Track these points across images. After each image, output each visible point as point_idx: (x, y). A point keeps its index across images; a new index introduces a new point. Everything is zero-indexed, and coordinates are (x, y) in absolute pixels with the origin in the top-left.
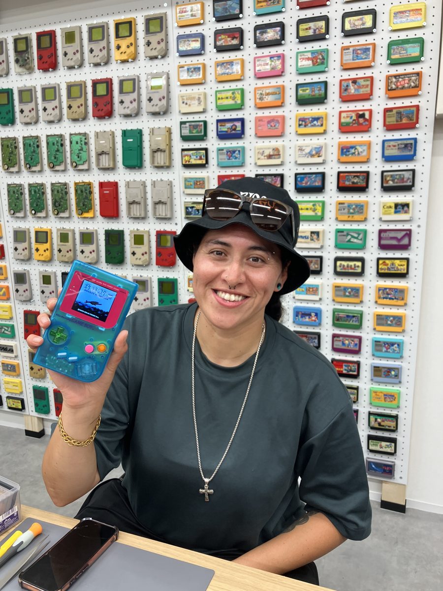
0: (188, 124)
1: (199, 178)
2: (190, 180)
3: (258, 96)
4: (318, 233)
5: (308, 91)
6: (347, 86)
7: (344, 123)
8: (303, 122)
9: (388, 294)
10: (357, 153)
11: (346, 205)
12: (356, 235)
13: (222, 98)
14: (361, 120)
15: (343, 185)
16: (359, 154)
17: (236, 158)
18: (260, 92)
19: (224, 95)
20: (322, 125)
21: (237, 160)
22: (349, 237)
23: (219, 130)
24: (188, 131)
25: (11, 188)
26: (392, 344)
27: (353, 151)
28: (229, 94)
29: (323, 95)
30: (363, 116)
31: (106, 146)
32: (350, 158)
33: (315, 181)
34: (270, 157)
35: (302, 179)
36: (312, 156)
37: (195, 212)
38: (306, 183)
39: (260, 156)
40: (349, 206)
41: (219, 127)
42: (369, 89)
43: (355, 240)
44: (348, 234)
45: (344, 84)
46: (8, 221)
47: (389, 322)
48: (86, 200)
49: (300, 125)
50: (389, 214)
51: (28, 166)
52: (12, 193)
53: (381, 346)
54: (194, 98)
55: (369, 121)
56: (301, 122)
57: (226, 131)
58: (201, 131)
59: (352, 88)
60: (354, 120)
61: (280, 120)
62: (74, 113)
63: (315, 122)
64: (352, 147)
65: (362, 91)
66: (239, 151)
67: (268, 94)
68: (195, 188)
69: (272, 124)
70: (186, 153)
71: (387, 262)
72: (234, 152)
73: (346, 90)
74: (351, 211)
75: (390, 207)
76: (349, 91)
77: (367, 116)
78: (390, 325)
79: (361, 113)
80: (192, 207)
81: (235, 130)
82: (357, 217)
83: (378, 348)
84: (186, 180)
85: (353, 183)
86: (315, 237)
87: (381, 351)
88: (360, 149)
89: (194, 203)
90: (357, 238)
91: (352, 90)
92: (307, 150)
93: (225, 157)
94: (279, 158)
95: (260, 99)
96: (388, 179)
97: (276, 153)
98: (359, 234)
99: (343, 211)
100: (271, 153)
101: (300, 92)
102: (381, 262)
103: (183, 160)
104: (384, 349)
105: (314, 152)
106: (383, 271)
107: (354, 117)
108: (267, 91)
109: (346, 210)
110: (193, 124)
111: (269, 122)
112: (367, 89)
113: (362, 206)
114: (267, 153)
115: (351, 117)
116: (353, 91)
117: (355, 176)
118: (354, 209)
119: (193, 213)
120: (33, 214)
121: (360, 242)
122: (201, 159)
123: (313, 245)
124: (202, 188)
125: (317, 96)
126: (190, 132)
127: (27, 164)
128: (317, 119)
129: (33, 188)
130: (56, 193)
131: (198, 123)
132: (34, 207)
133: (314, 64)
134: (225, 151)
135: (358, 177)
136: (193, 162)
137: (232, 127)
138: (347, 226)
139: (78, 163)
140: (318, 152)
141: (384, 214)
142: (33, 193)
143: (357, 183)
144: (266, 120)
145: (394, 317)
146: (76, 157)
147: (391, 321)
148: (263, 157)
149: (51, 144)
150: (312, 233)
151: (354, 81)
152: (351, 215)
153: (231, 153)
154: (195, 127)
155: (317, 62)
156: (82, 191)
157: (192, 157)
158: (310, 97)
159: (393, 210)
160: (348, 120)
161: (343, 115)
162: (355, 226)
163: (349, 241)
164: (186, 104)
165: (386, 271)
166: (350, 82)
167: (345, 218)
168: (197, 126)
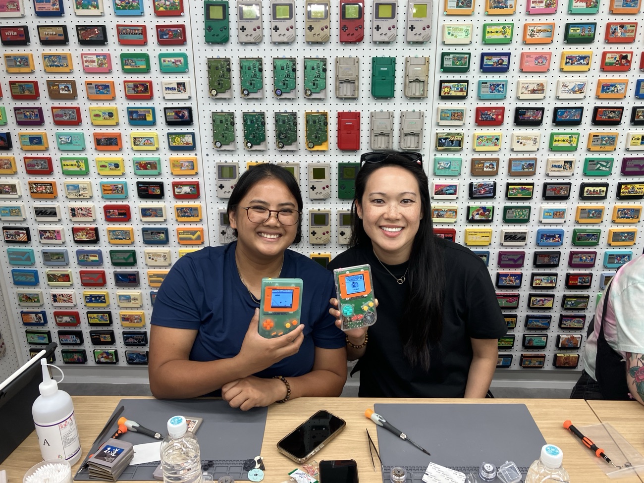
0: (451, 56)
1: (458, 110)
2: (447, 112)
3: (529, 33)
4: (570, 163)
5: (578, 31)
6: (615, 29)
7: (608, 63)
8: (570, 60)
9: (626, 214)
10: (616, 91)
11: (600, 137)
12: (605, 164)
13: (491, 32)
14: (624, 61)
15: (600, 119)
16: (617, 91)
17: (499, 91)
18: (531, 29)
19: (494, 29)
20: (588, 64)
21: (500, 93)
22: (599, 165)
23: (485, 63)
24: (451, 63)
25: (217, 117)
26: (624, 256)
27: (613, 88)
28: (500, 28)
29: (592, 36)
30: (626, 57)
31: (351, 75)
32: (610, 95)
33: (574, 115)
34: (534, 91)
35: (563, 113)
36: (575, 92)
37: (448, 144)
38: (566, 117)
39: (524, 91)
40: (603, 137)
41: (485, 61)
42: (633, 34)
43: (604, 168)
44: (598, 163)
45: (613, 27)
46: (207, 155)
47: (623, 238)
48: (320, 132)
49: (567, 63)
50: (636, 145)
51: (246, 92)
52: (218, 122)
53: (614, 258)
54: (461, 30)
55: (630, 62)
56: (568, 60)
57: (493, 65)
58: (465, 63)
59: (619, 31)
60: (617, 61)
61: (547, 56)
62: (316, 36)
63: (582, 61)
64: (612, 85)
65: (627, 35)
66: (503, 85)
67: (539, 31)
68: (451, 119)
69: (539, 60)
70: (446, 84)
71: (629, 186)
72: (498, 85)
73: (613, 33)
74: (604, 142)
75: (638, 139)
76: (616, 34)
77: (629, 58)
78: (624, 240)
79: (624, 54)
80: (446, 139)
81: (501, 64)
82: (607, 148)
83: (611, 260)
84: (442, 111)
85: (609, 117)
86: (568, 166)
87: (613, 263)
88: (619, 87)
89: (448, 134)
90: (605, 166)
91: (619, 33)
92: (571, 86)
93: (488, 90)
94: (543, 93)
95: (531, 35)
96: (640, 114)
97: (540, 88)
98: (608, 163)
99: (596, 143)
100: (536, 88)
101: (571, 31)
102: (623, 186)
103: (442, 92)
104: (616, 261)
105: (577, 89)
106: (624, 195)
107: (618, 59)
108: (539, 28)
109: (599, 142)
110: (458, 55)
111: (536, 59)
112: (632, 34)
113: (614, 138)
114: (531, 88)
115: (615, 58)
116: (619, 35)
117: (611, 111)
118: (606, 141)
119: (446, 144)
120: (248, 147)
121: (608, 169)
122: (462, 91)
123: (565, 173)
124: (459, 120)
125: (586, 36)
126: (454, 63)
127: (244, 90)
128: (584, 58)
129: (248, 117)
130: (281, 123)
131: (463, 55)
132: (250, 139)
133: (587, 7)
134: (488, 84)
135: (614, 112)
136: (453, 93)
137: (498, 61)
138: (596, 156)
139: (313, 91)
140: (581, 89)
141: (632, 145)
142: (249, 123)
143: (613, 117)
144: (535, 56)
145: (628, 233)
146: (311, 84)
147: (625, 237)
148: (526, 92)
149: (279, 68)
150: (566, 162)
151: (622, 26)
152: (603, 146)
153: (495, 86)
154: (459, 59)
155: (590, 5)
156: (315, 122)
157: (452, 89)
158: (580, 37)
159: (640, 141)
160: (612, 61)
161: (608, 55)
162: (603, 156)
163: (598, 169)
164: (453, 35)
165: (627, 194)
166: (619, 26)
167: (598, 148)
168: (461, 58)
